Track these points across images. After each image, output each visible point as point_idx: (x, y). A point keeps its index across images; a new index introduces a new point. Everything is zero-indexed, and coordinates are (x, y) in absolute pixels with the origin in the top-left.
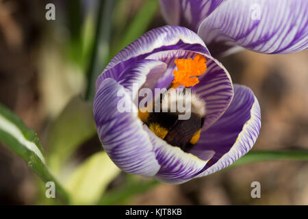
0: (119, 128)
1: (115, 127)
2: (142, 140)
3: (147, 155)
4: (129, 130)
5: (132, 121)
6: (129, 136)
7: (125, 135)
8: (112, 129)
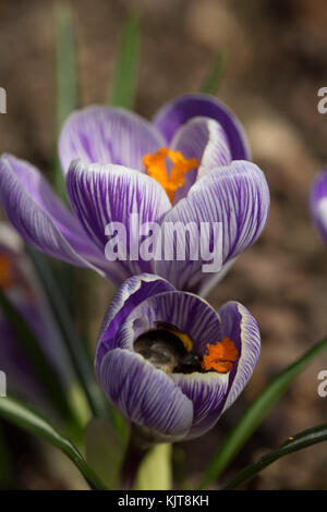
0: (135, 380)
1: (131, 382)
2: (161, 378)
3: (173, 393)
4: (144, 375)
5: (143, 365)
6: (148, 381)
7: (144, 382)
8: (130, 387)
